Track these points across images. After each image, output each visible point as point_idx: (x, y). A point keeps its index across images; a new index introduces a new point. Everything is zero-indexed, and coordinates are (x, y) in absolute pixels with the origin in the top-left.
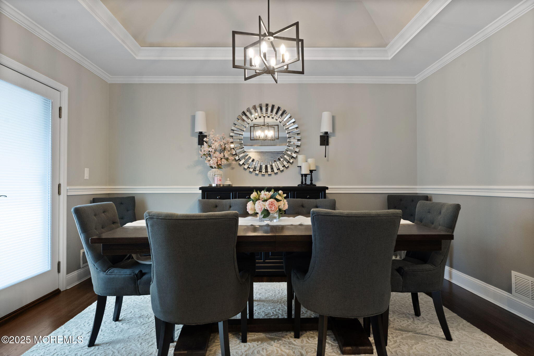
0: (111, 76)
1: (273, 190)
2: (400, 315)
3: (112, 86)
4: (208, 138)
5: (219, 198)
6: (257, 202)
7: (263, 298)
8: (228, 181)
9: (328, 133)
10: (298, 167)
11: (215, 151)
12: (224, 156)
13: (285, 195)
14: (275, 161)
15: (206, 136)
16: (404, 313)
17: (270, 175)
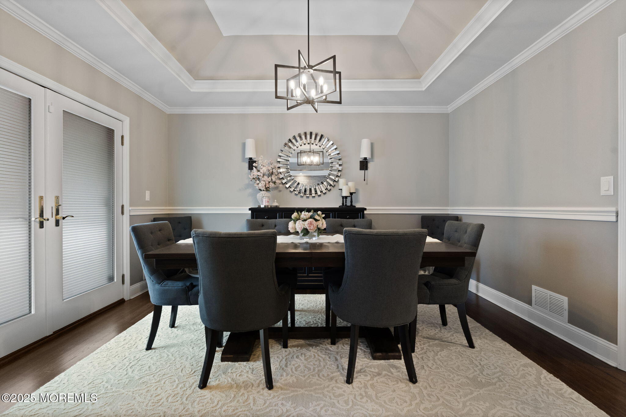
0: (169, 107)
1: (312, 211)
2: (429, 325)
3: (171, 117)
4: (257, 164)
5: (266, 218)
6: (297, 222)
7: (306, 308)
8: (276, 203)
9: (367, 159)
10: (339, 189)
11: (264, 175)
12: (272, 180)
13: (324, 215)
14: (318, 184)
15: (255, 162)
16: (432, 323)
17: (314, 197)
